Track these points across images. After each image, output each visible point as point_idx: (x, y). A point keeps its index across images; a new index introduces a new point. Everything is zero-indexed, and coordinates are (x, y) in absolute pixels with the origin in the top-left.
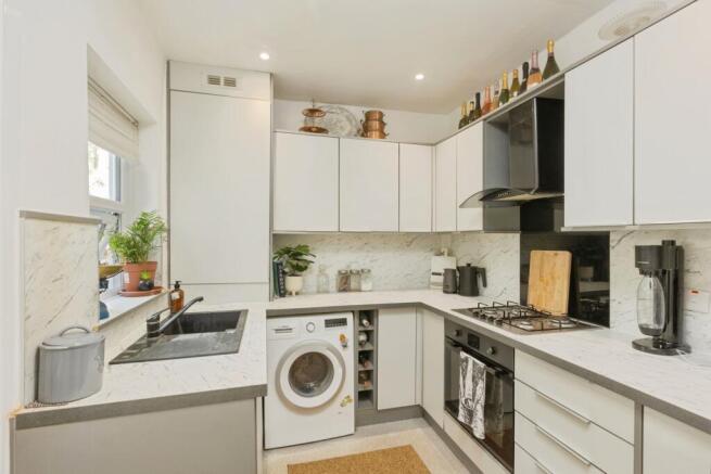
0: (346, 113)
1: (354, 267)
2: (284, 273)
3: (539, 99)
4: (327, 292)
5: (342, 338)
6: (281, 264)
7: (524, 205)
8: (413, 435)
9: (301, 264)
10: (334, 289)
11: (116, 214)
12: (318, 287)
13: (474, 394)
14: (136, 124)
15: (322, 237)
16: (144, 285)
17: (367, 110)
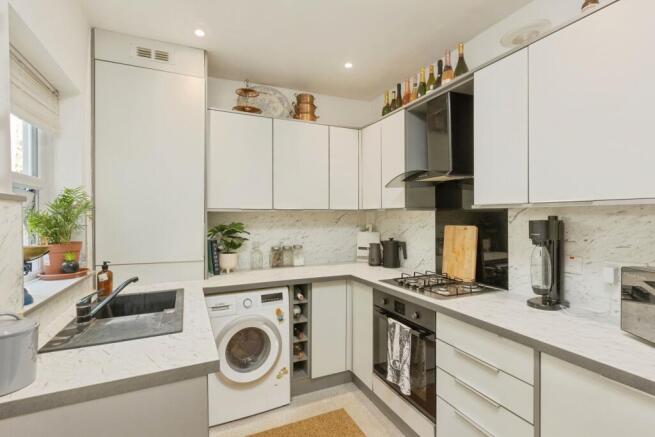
0: (278, 95)
1: (287, 244)
2: (219, 251)
3: (452, 93)
4: (261, 268)
5: (279, 312)
6: (216, 242)
7: (439, 186)
8: (346, 400)
9: (235, 241)
10: (268, 265)
11: (32, 191)
12: (252, 263)
13: (401, 355)
14: (56, 93)
15: (256, 215)
16: (68, 266)
17: (299, 93)
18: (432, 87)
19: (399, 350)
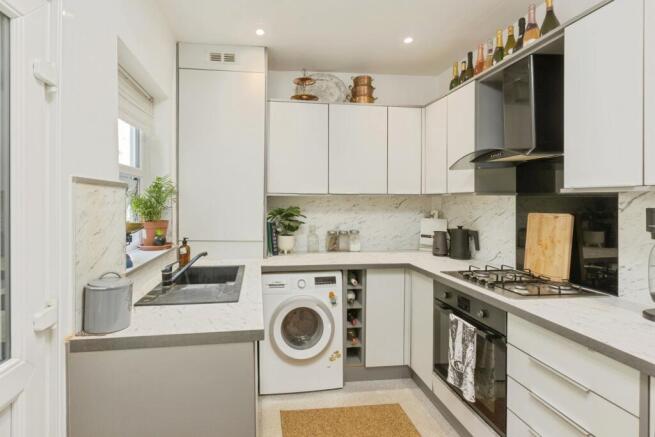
0: (334, 80)
1: (343, 228)
2: (277, 233)
3: (536, 56)
4: (316, 251)
5: (332, 295)
6: (274, 224)
7: (521, 167)
8: (401, 394)
9: (292, 224)
10: (324, 249)
11: (136, 179)
12: (309, 247)
13: (464, 356)
14: (151, 100)
15: (312, 199)
16: (158, 240)
17: (356, 75)
18: (511, 51)
19: (462, 350)
